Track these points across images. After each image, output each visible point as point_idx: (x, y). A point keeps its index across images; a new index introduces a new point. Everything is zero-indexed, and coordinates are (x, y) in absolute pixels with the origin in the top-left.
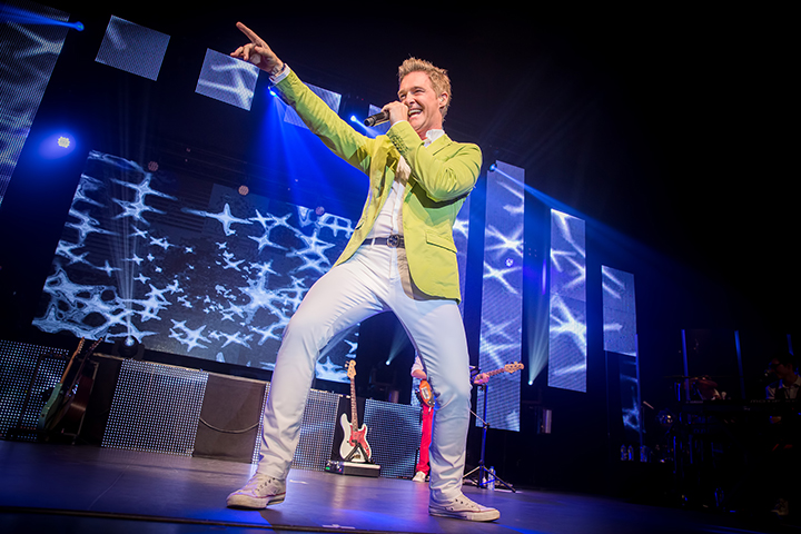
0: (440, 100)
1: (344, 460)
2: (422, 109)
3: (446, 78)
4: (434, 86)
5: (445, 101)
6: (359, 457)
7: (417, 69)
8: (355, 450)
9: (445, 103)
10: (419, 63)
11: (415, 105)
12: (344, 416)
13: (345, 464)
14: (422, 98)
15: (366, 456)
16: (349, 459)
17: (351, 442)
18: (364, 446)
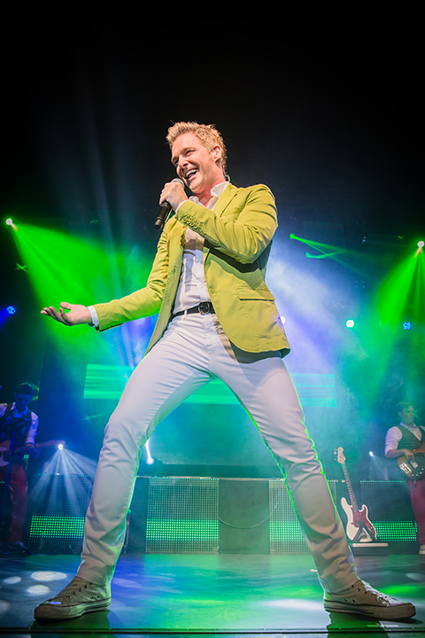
0: (214, 154)
1: (353, 542)
2: (197, 167)
3: (215, 132)
4: (204, 142)
5: (219, 153)
6: (365, 537)
7: (182, 131)
8: (361, 531)
9: (219, 156)
10: (182, 125)
11: (190, 166)
12: (343, 500)
13: (355, 545)
14: (193, 157)
15: (372, 535)
16: (357, 540)
17: (355, 523)
18: (368, 526)
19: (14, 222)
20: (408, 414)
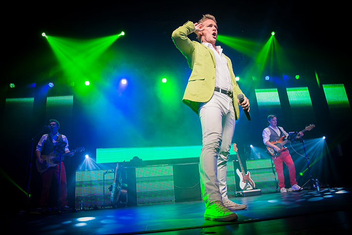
1: (243, 190)
6: (249, 187)
8: (247, 184)
12: (238, 170)
13: (244, 192)
15: (252, 186)
16: (245, 189)
17: (244, 181)
18: (250, 181)
19: (46, 34)
20: (274, 122)
